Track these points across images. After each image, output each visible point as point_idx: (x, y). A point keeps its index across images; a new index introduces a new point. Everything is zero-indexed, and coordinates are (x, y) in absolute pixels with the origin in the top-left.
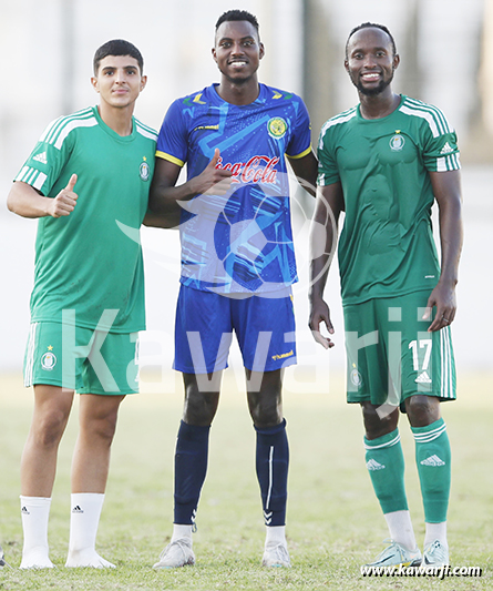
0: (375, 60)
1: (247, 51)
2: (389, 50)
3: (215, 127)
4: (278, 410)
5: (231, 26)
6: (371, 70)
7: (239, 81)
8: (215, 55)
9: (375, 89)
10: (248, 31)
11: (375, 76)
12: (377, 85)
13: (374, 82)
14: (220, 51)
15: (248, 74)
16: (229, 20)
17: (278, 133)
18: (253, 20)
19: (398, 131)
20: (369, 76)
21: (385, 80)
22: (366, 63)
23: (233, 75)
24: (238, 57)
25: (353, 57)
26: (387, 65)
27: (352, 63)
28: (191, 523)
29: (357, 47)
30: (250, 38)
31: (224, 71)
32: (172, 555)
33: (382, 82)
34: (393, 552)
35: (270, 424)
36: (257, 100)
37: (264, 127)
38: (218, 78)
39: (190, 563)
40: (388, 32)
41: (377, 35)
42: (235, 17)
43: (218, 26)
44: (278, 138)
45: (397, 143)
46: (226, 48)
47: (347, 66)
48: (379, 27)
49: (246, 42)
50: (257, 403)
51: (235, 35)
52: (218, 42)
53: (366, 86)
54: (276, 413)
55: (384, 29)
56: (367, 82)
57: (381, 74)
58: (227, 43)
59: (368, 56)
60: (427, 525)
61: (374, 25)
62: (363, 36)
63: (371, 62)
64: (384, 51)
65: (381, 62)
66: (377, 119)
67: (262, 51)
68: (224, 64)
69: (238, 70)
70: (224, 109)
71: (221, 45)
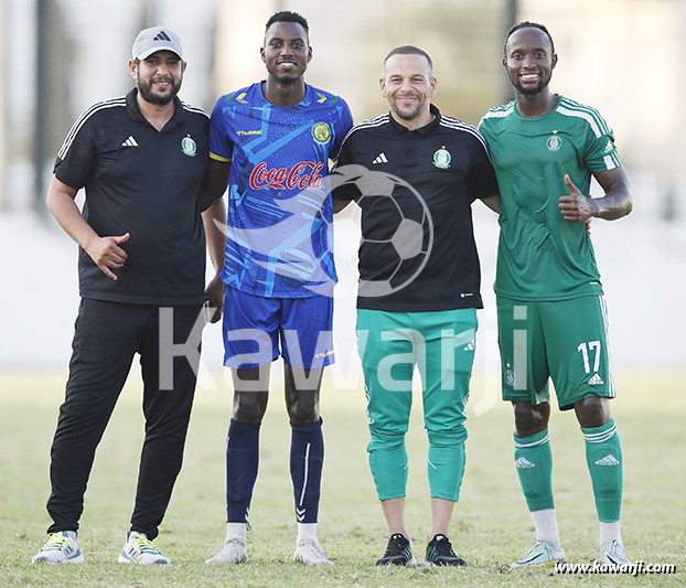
0: (534, 61)
1: (296, 52)
2: (548, 50)
3: (258, 132)
4: (316, 408)
5: (283, 27)
6: (530, 70)
7: (286, 82)
8: (263, 55)
9: (534, 89)
10: (298, 33)
11: (534, 76)
12: (535, 85)
13: (533, 82)
14: (268, 50)
15: (296, 75)
16: (281, 20)
17: (322, 138)
18: (303, 23)
19: (555, 132)
20: (528, 77)
21: (544, 81)
22: (525, 63)
23: (281, 75)
24: (287, 58)
25: (512, 57)
26: (546, 66)
27: (511, 63)
28: (246, 522)
29: (517, 47)
30: (301, 40)
31: (272, 71)
32: (225, 553)
33: (540, 82)
34: (540, 550)
35: (308, 421)
36: (302, 103)
37: (309, 132)
38: (265, 75)
39: (243, 561)
40: (546, 32)
41: (536, 35)
42: (286, 18)
43: (268, 26)
44: (323, 144)
45: (554, 144)
46: (276, 47)
47: (505, 64)
48: (538, 26)
49: (297, 43)
50: (295, 401)
51: (287, 37)
52: (268, 41)
53: (525, 86)
54: (314, 411)
55: (543, 28)
56: (526, 82)
57: (540, 75)
58: (277, 43)
59: (527, 56)
60: (602, 524)
61: (533, 25)
62: (522, 36)
63: (530, 62)
64: (544, 51)
65: (541, 63)
66: (534, 118)
67: (310, 55)
68: (272, 65)
69: (287, 70)
70: (266, 110)
71: (271, 44)
